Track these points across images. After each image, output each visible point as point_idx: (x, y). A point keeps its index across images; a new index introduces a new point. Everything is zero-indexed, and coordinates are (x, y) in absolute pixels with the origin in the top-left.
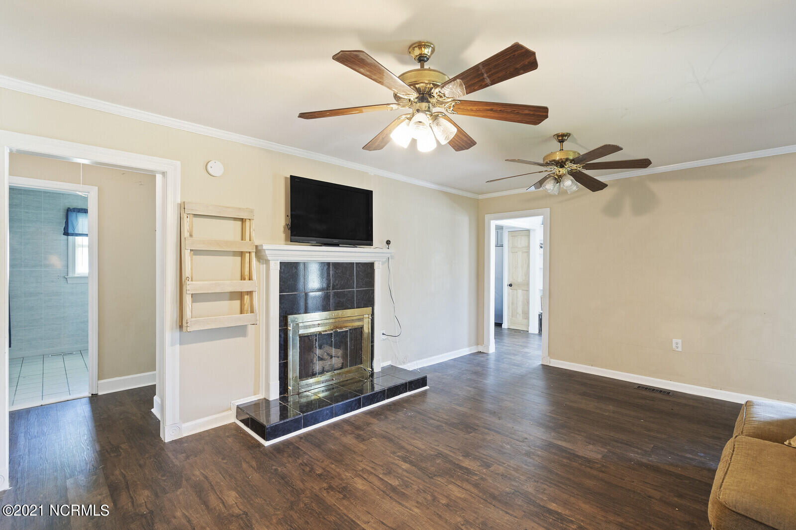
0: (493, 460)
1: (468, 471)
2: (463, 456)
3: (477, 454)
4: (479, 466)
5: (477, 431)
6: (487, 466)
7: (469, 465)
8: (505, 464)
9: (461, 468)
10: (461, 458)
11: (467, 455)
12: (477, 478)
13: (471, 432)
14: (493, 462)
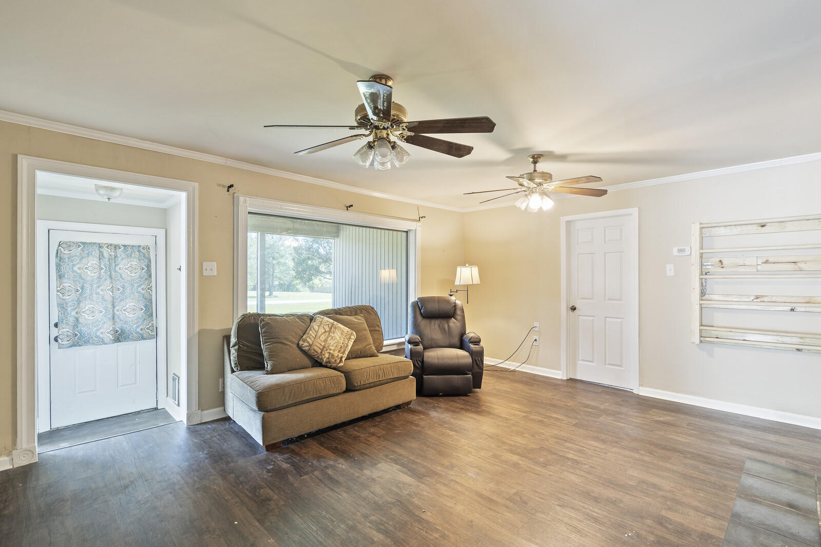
0: (489, 461)
1: (512, 452)
2: (520, 464)
3: (504, 466)
4: (502, 456)
5: (508, 497)
6: (495, 456)
7: (511, 456)
8: (479, 458)
9: (518, 454)
10: (521, 462)
11: (515, 465)
12: (503, 447)
13: (515, 494)
14: (489, 459)
